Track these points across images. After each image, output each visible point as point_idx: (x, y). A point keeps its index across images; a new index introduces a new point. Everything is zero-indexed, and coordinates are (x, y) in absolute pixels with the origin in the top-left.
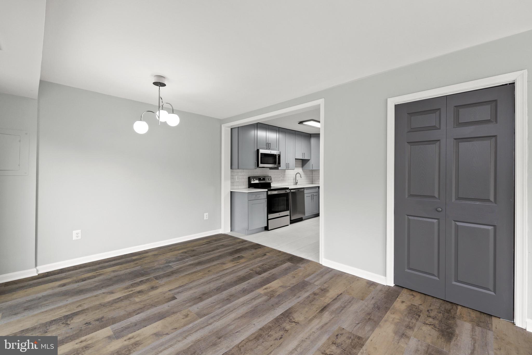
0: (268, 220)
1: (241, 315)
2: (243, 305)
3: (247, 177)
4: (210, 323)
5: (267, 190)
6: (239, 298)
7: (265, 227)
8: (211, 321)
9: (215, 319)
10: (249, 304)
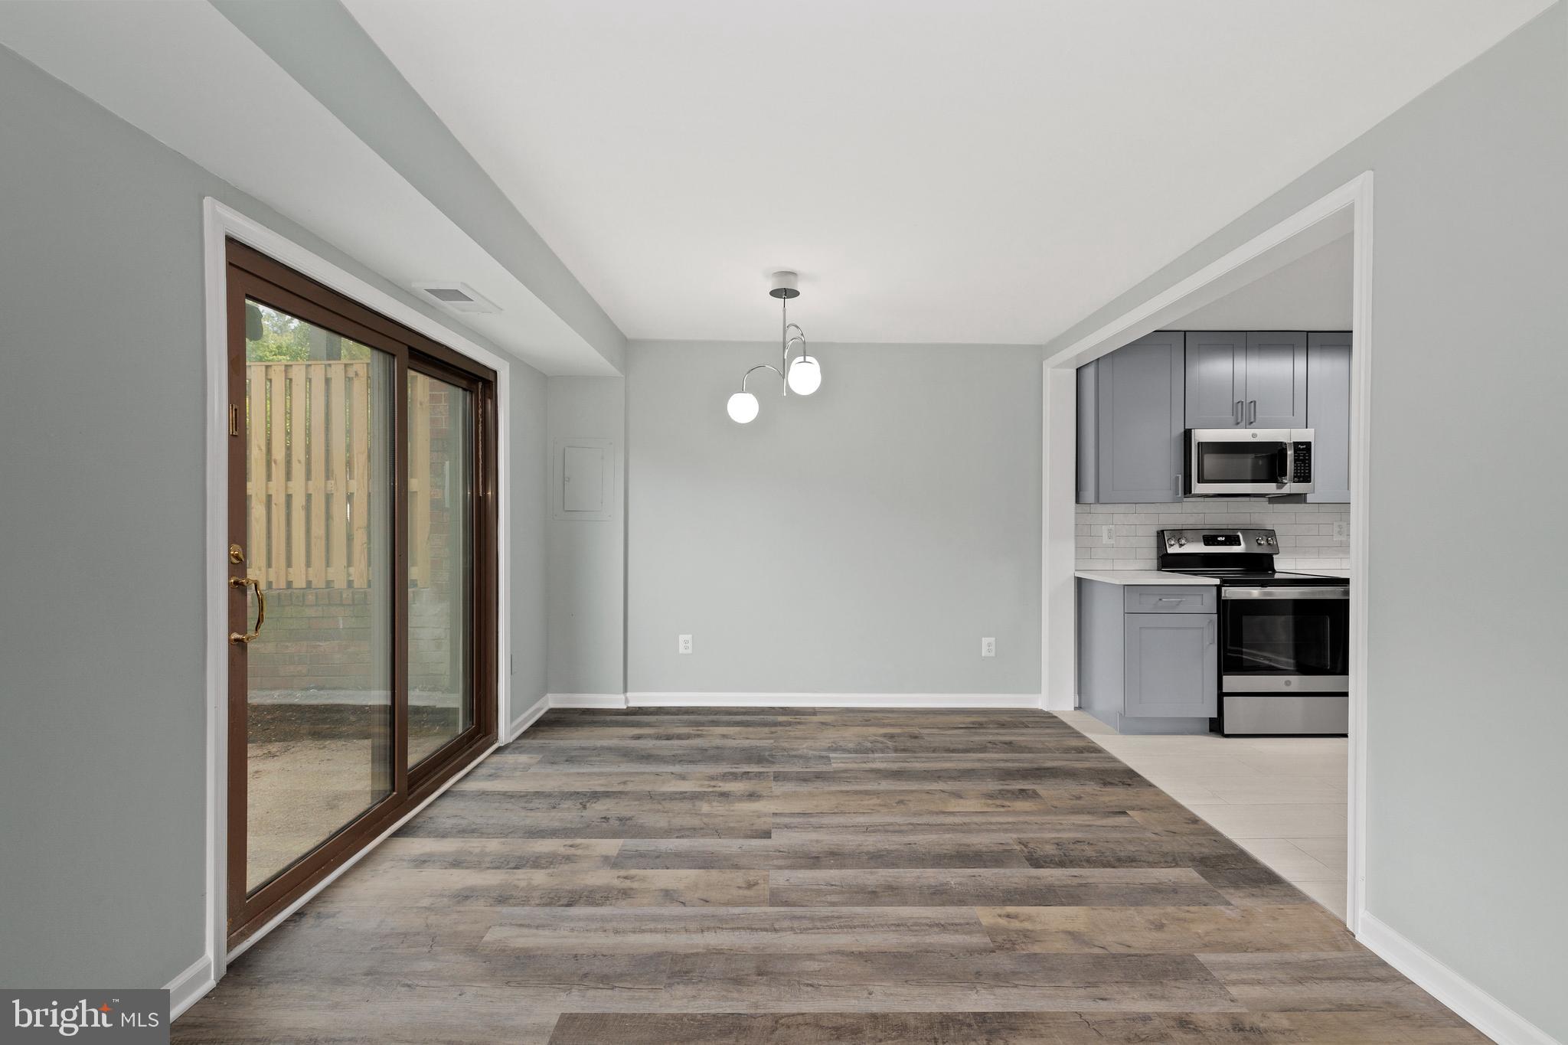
0: (1221, 695)
1: (862, 949)
2: (893, 928)
3: (1153, 531)
4: (777, 927)
5: (1217, 581)
6: (905, 903)
7: (1211, 719)
8: (786, 924)
9: (796, 924)
10: (915, 933)
